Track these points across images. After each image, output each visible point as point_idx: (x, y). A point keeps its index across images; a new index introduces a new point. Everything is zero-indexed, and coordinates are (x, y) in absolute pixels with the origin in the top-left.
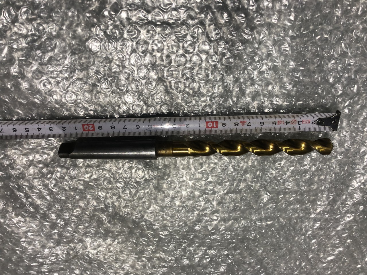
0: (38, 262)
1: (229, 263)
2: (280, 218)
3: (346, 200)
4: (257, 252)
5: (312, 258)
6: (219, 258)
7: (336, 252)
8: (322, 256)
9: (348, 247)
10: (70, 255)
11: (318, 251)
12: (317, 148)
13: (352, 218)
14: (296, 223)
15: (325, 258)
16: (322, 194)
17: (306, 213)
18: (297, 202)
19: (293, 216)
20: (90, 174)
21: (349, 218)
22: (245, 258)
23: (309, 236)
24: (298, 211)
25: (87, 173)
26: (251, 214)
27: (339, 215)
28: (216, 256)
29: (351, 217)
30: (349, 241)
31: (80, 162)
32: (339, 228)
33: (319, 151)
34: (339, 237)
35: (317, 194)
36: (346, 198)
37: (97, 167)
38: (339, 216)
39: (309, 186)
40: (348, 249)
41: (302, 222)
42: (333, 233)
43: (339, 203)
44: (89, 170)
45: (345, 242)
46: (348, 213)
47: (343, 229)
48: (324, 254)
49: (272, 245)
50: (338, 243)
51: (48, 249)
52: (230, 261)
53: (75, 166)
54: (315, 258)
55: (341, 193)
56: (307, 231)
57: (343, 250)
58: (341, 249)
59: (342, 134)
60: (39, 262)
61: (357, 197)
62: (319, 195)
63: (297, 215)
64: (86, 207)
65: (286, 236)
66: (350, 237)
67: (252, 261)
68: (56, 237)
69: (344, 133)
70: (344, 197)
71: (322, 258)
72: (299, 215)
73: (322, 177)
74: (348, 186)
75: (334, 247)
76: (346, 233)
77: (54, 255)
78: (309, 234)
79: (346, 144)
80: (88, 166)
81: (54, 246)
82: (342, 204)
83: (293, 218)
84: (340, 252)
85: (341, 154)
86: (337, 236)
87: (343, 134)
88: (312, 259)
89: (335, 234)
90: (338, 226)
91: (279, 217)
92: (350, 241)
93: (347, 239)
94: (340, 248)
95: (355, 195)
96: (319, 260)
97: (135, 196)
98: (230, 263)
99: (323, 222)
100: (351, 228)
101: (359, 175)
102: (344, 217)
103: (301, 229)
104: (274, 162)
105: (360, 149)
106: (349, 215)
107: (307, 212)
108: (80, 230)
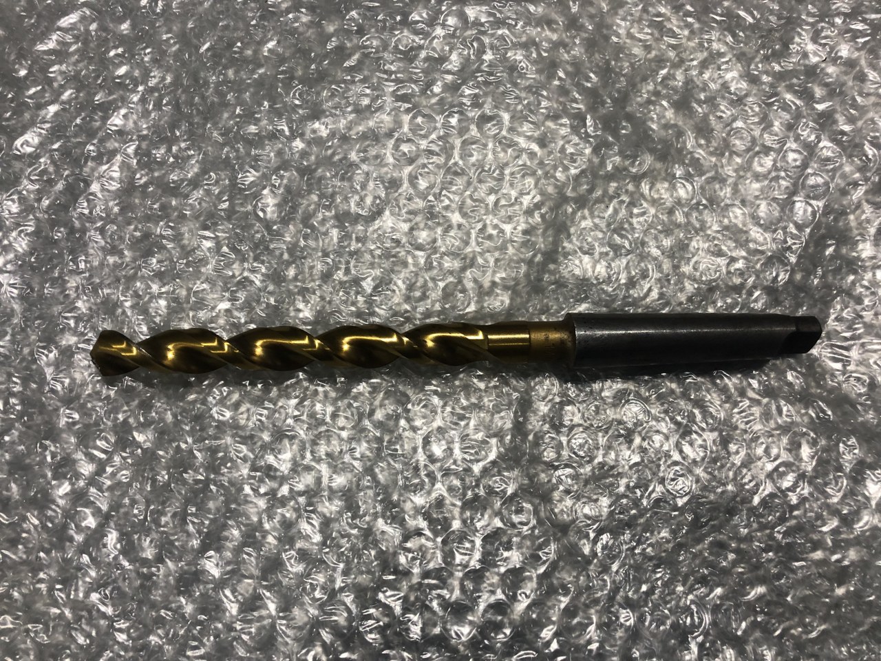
0: (864, 21)
1: (356, 8)
2: (220, 139)
3: (40, 195)
4: (279, 42)
5: (121, 20)
6: (384, 21)
7: (54, 37)
8: (93, 27)
9: (21, 55)
10: (781, 39)
11: (106, 40)
12: (135, 351)
13: (18, 143)
14: (173, 126)
15: (83, 19)
16: (108, 210)
17: (148, 154)
18: (177, 188)
19: (183, 145)
20: (732, 269)
21: (28, 142)
22: (311, 24)
23: (136, 86)
24: (171, 160)
25: (741, 273)
26: (304, 154)
27: (55, 150)
28: (393, 29)
29: (22, 145)
30: (23, 73)
31: (759, 302)
32: (53, 109)
33: (128, 344)
34: (50, 81)
35: (123, 210)
36: (39, 200)
37: (717, 287)
38: (56, 146)
39: (147, 235)
40: (22, 48)
41: (156, 129)
42: (66, 95)
43: (60, 186)
44: (737, 281)
45: (30, 70)
46: (30, 155)
47: (40, 106)
48: (87, 31)
49: (240, 63)
50: (50, 66)
51: (841, 57)
52: (354, 13)
53: (772, 291)
54: (113, 21)
55: (53, 213)
56: (143, 100)
57: (35, 44)
58: (41, 47)
59: (66, 385)
60: (861, 21)
61: (10, 203)
62: (116, 209)
63: (174, 149)
64: (741, 177)
65: (200, 88)
66: (20, 85)
67: (290, 16)
68: (818, 92)
69: (59, 387)
70: (46, 203)
71: (94, 21)
72: (169, 150)
73: (111, 260)
74: (37, 233)
75: (60, 54)
76: (30, 97)
77: (823, 41)
78: (134, 91)
79: (51, 356)
80: (738, 289)
81: (823, 65)
82: (51, 182)
83: (185, 141)
84: (43, 37)
85: (64, 328)
86: (55, 85)
87: (62, 383)
88: (119, 18)
89: (62, 93)
90: (56, 114)
91: (224, 145)
92: (17, 71)
93: (26, 77)
94: (45, 52)
95: (15, 208)
96: (99, 12)
97: (617, 206)
98: (352, 10)
99: (100, 128)
100: (18, 112)
101: (9, 267)
102: (41, 144)
103: (158, 106)
104: (250, 304)
105: (13, 341)
106: (29, 150)
107: (146, 160)
108: (757, 109)
